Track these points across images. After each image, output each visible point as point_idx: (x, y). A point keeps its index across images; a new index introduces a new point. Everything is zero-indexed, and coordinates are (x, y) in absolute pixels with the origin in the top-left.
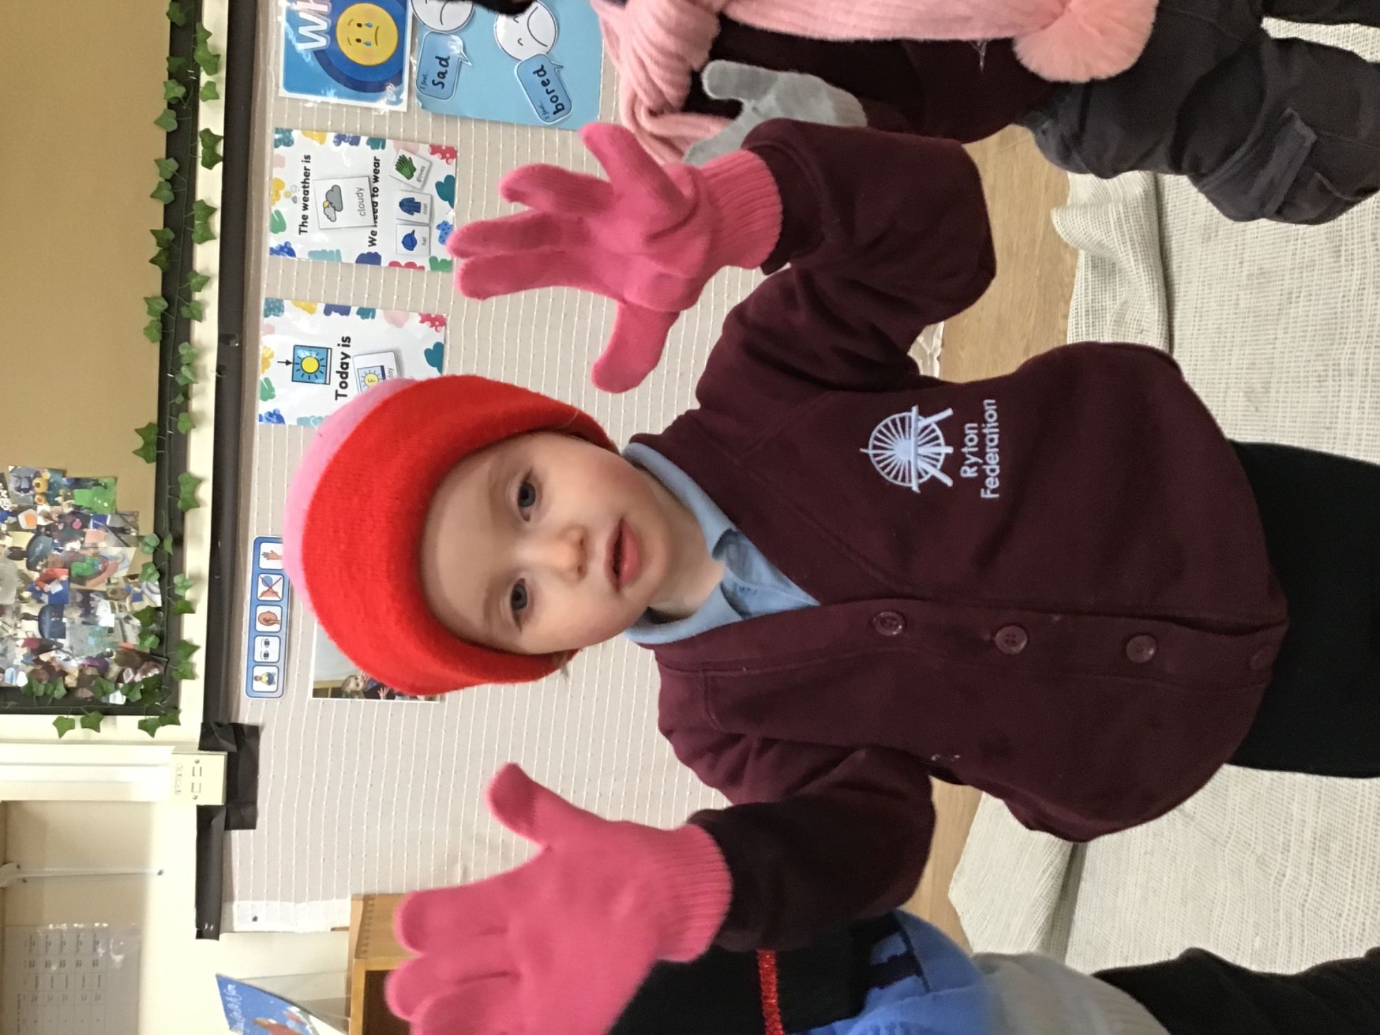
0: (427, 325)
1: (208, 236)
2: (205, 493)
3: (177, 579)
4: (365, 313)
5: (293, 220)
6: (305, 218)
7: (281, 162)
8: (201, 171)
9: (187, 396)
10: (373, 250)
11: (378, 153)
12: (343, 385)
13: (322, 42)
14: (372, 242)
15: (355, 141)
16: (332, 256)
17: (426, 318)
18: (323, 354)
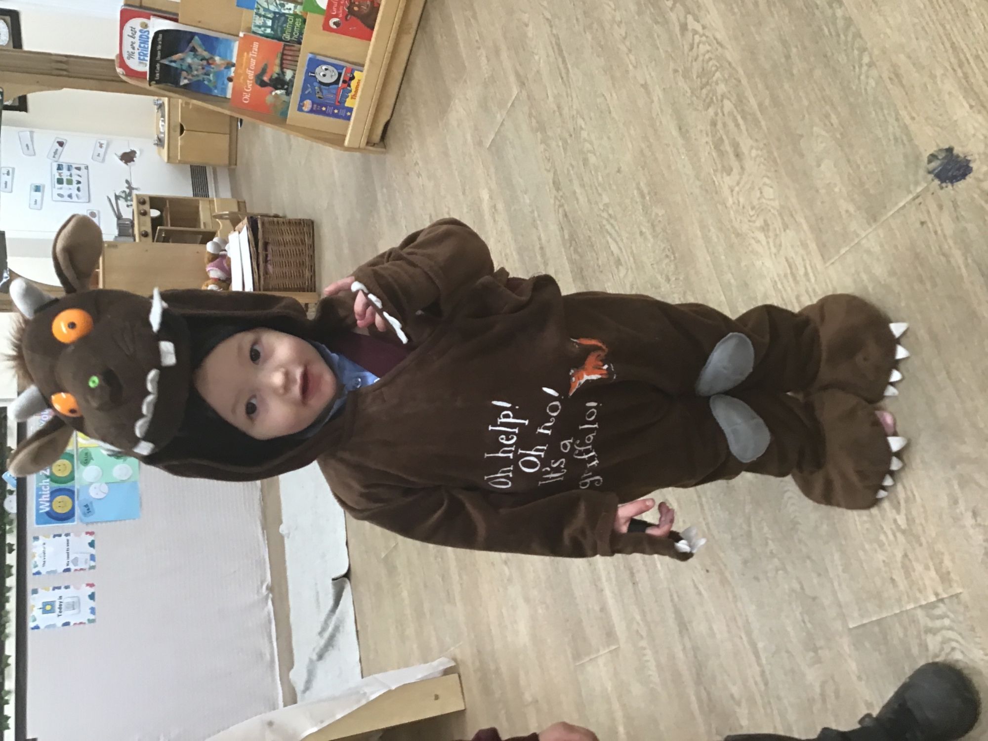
0: (88, 588)
1: (10, 575)
2: (12, 661)
3: (3, 693)
4: (67, 587)
5: (40, 563)
6: (44, 562)
7: (36, 547)
8: (8, 556)
9: (5, 628)
10: (68, 567)
11: (68, 538)
12: (60, 612)
13: (48, 509)
14: (68, 565)
15: (60, 536)
16: (54, 572)
17: (88, 585)
18: (52, 604)
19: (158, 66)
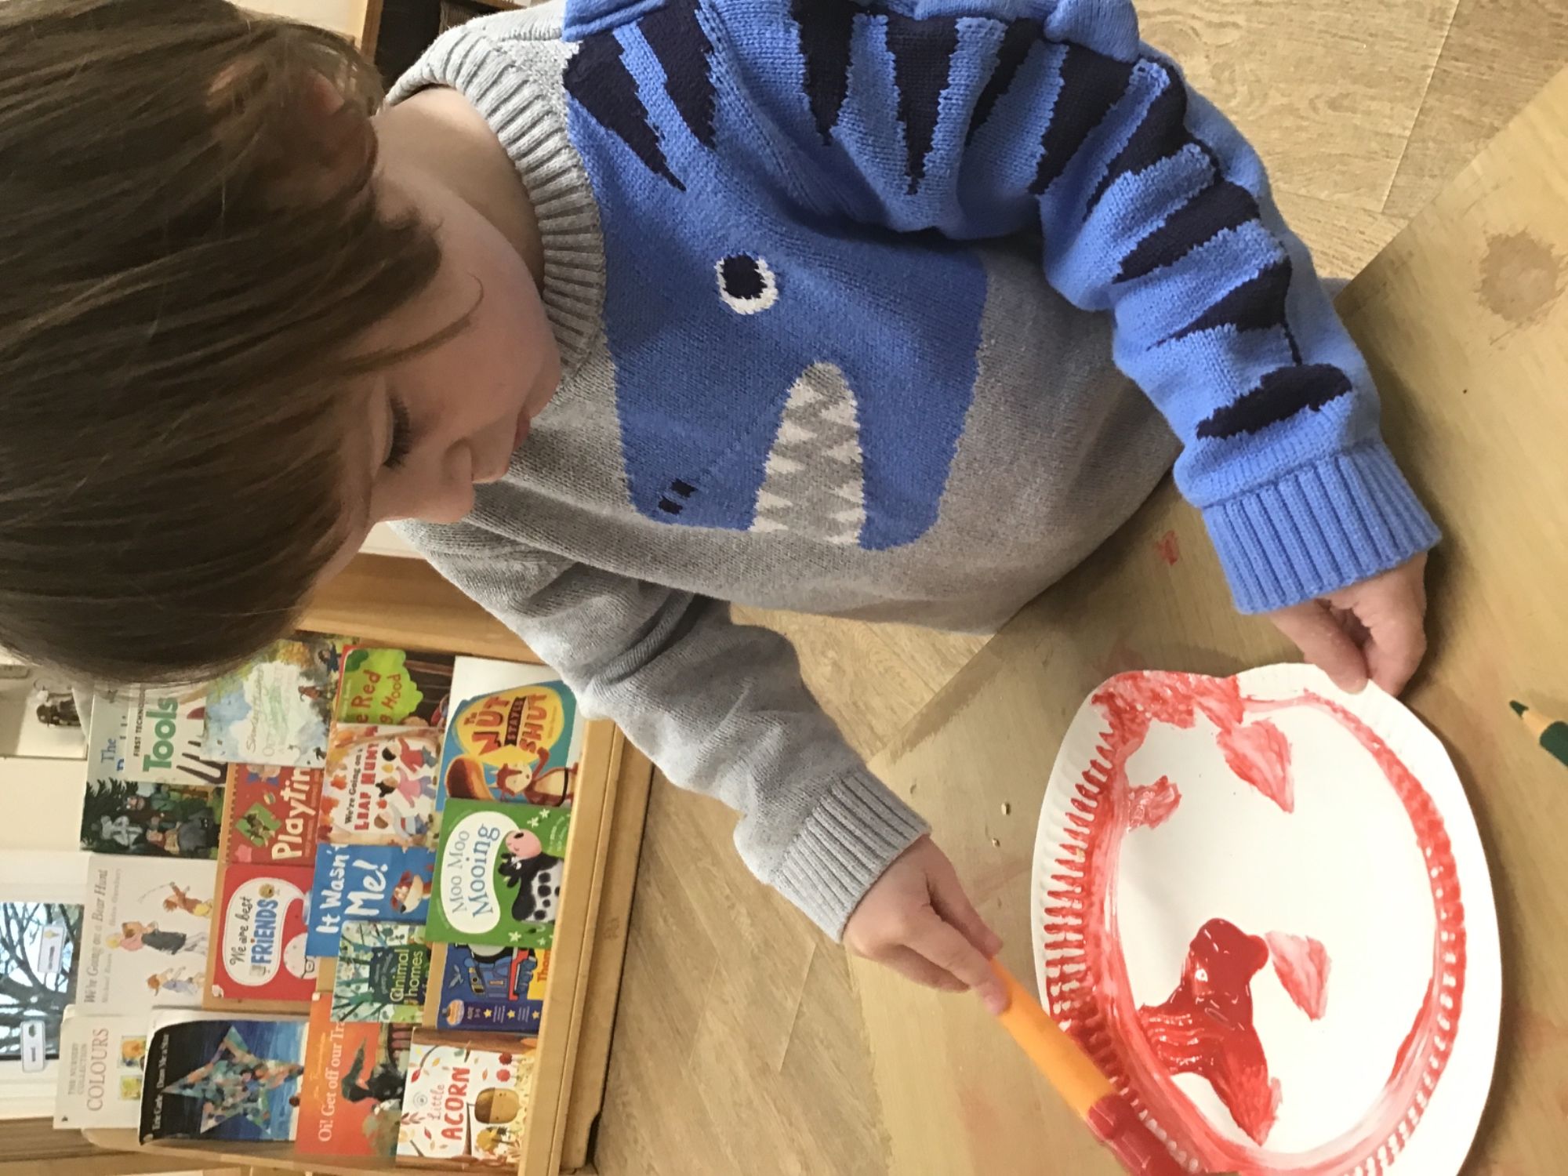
19: (159, 1101)
